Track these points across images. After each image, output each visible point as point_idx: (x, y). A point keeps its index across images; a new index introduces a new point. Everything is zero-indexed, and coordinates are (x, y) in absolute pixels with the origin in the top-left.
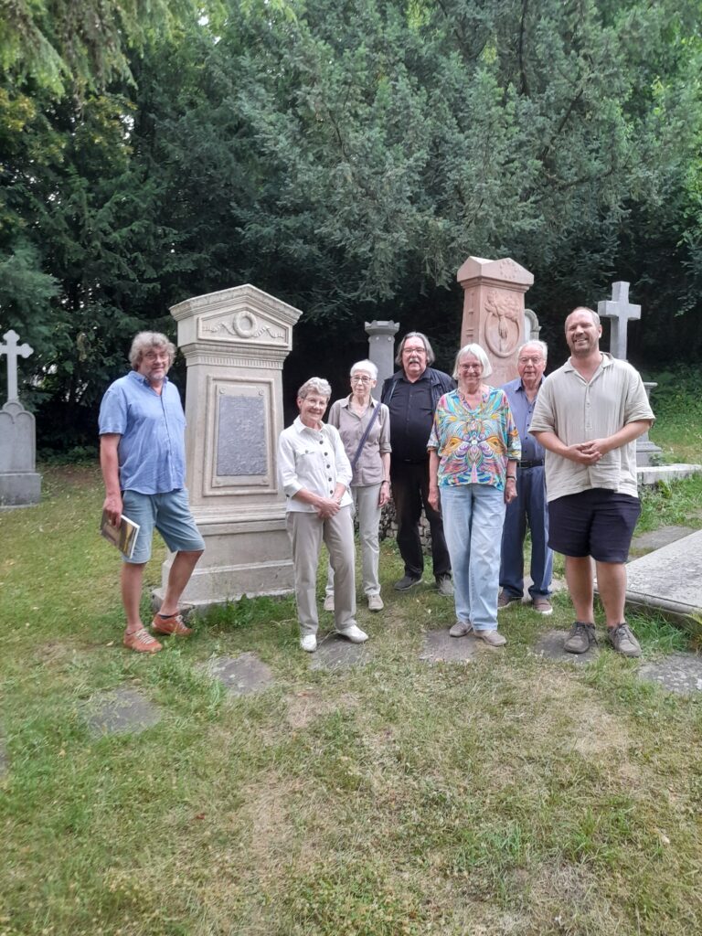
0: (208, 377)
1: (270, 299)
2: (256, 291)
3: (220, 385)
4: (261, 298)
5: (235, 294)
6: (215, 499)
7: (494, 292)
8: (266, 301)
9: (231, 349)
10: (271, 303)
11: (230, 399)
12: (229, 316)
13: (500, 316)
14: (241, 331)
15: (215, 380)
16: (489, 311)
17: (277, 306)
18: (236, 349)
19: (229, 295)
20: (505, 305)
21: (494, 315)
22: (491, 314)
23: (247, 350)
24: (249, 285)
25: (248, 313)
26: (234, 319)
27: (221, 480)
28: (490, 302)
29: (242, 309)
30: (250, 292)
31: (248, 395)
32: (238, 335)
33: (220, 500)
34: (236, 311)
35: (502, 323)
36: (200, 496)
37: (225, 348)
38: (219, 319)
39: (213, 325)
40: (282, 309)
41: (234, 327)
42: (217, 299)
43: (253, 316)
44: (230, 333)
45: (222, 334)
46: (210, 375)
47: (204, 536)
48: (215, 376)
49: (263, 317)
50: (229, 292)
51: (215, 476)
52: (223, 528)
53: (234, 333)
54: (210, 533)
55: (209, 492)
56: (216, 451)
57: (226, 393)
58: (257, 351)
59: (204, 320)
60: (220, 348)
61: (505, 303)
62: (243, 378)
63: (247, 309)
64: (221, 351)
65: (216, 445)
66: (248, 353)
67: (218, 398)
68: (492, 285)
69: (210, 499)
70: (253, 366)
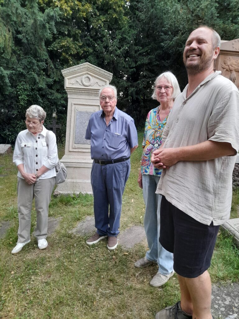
0: (72, 103)
1: (97, 68)
2: (91, 65)
3: (77, 106)
4: (93, 68)
5: (81, 67)
6: (74, 153)
7: (228, 58)
8: (96, 69)
9: (81, 91)
10: (98, 70)
11: (81, 112)
12: (80, 77)
13: (231, 71)
14: (85, 83)
15: (74, 104)
16: (224, 68)
17: (101, 72)
18: (83, 91)
19: (79, 68)
20: (235, 65)
21: (227, 70)
22: (225, 70)
23: (88, 92)
24: (87, 63)
25: (88, 75)
26: (82, 78)
27: (77, 146)
28: (225, 64)
29: (85, 74)
30: (88, 66)
31: (89, 111)
32: (84, 85)
33: (77, 153)
34: (83, 75)
35: (232, 75)
36: (68, 151)
37: (78, 91)
38: (75, 78)
39: (73, 81)
40: (103, 73)
41: (82, 82)
42: (73, 70)
43: (90, 77)
44: (80, 84)
45: (76, 85)
46: (73, 102)
47: (66, 167)
48: (75, 103)
49: (95, 77)
50: (79, 66)
51: (74, 144)
52: (75, 165)
53: (82, 84)
54: (69, 166)
55: (71, 150)
56: (74, 134)
57: (80, 110)
58: (93, 92)
59: (68, 79)
60: (76, 91)
61: (235, 63)
62: (87, 104)
63: (88, 74)
64: (77, 92)
65: (75, 131)
66: (89, 93)
67: (76, 112)
68: (227, 54)
69: (72, 152)
70: (92, 99)
